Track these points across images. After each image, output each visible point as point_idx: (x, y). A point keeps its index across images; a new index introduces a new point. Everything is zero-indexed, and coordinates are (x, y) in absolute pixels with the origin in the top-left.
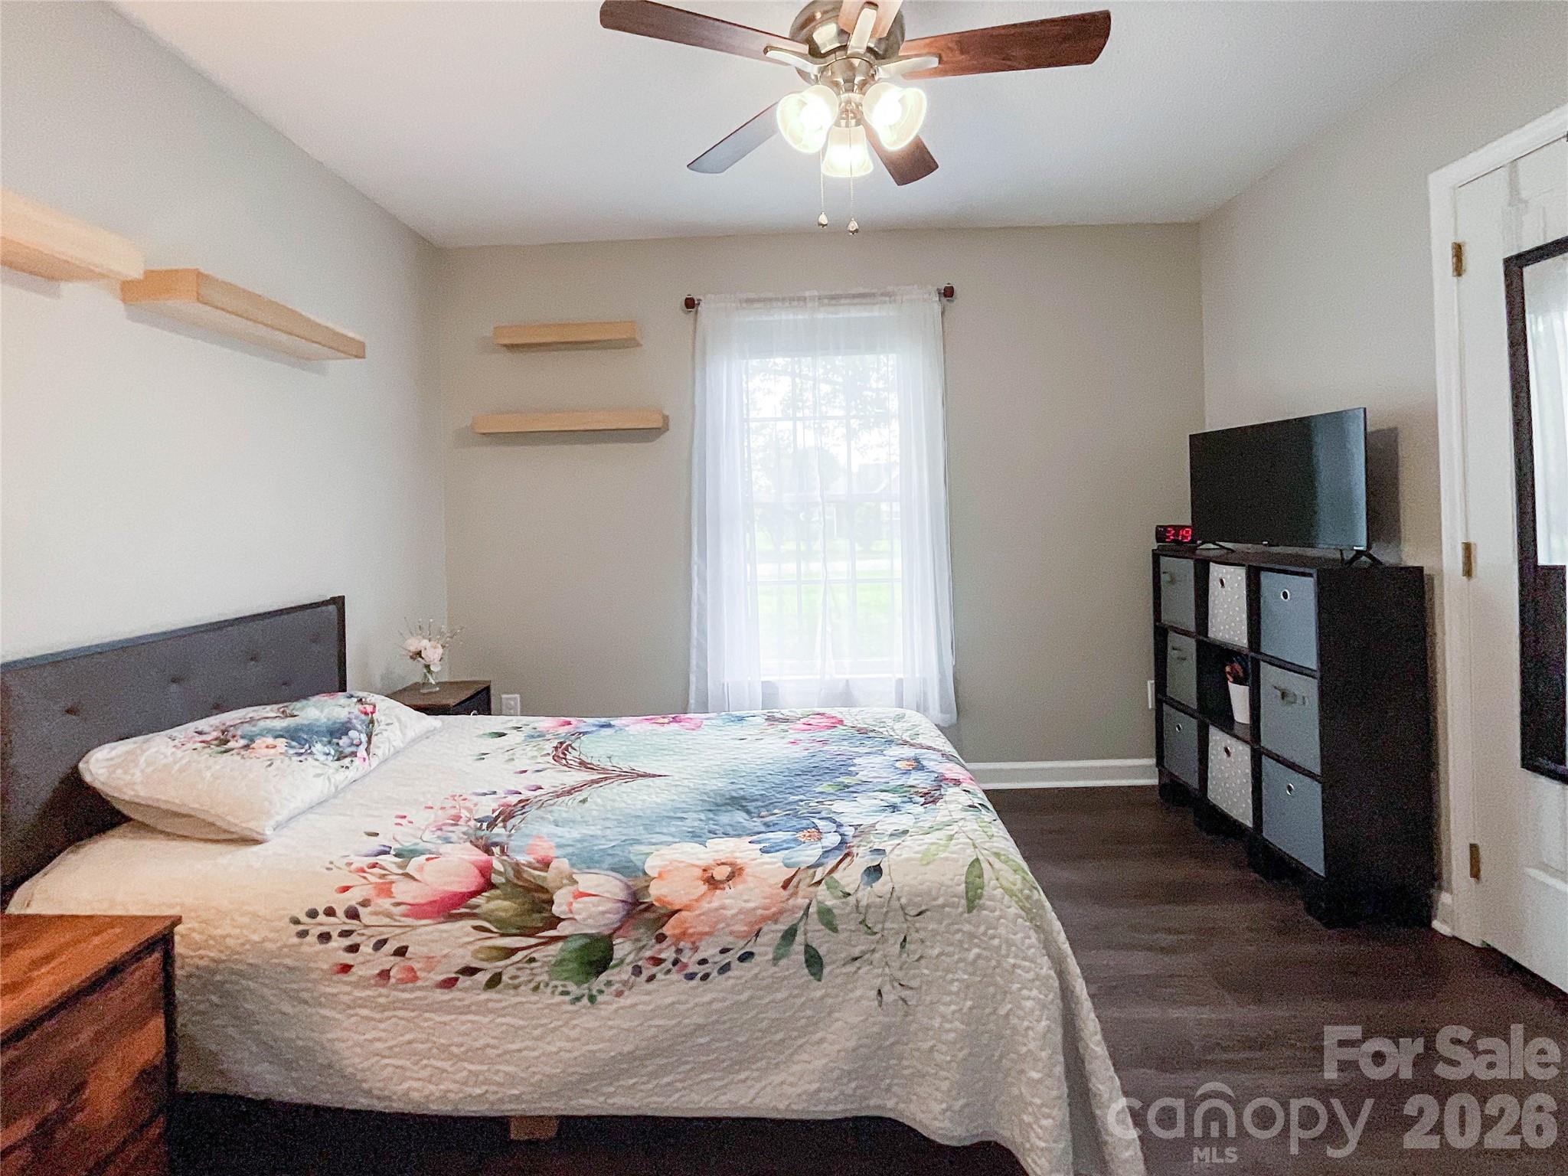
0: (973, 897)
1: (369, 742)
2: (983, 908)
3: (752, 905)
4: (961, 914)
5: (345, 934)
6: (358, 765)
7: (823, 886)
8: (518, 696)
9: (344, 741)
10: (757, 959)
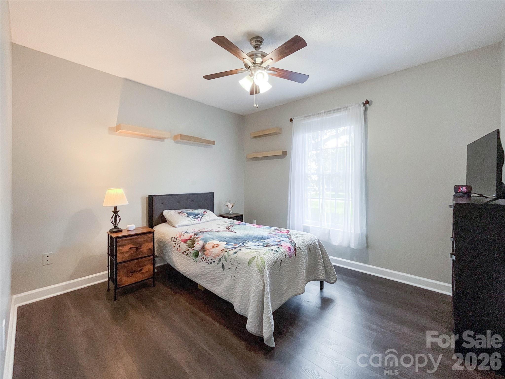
0: (250, 263)
1: (201, 218)
2: (250, 266)
3: (216, 252)
4: (246, 266)
5: (175, 241)
6: (197, 221)
7: (227, 252)
8: (255, 220)
9: (197, 217)
10: (215, 262)
